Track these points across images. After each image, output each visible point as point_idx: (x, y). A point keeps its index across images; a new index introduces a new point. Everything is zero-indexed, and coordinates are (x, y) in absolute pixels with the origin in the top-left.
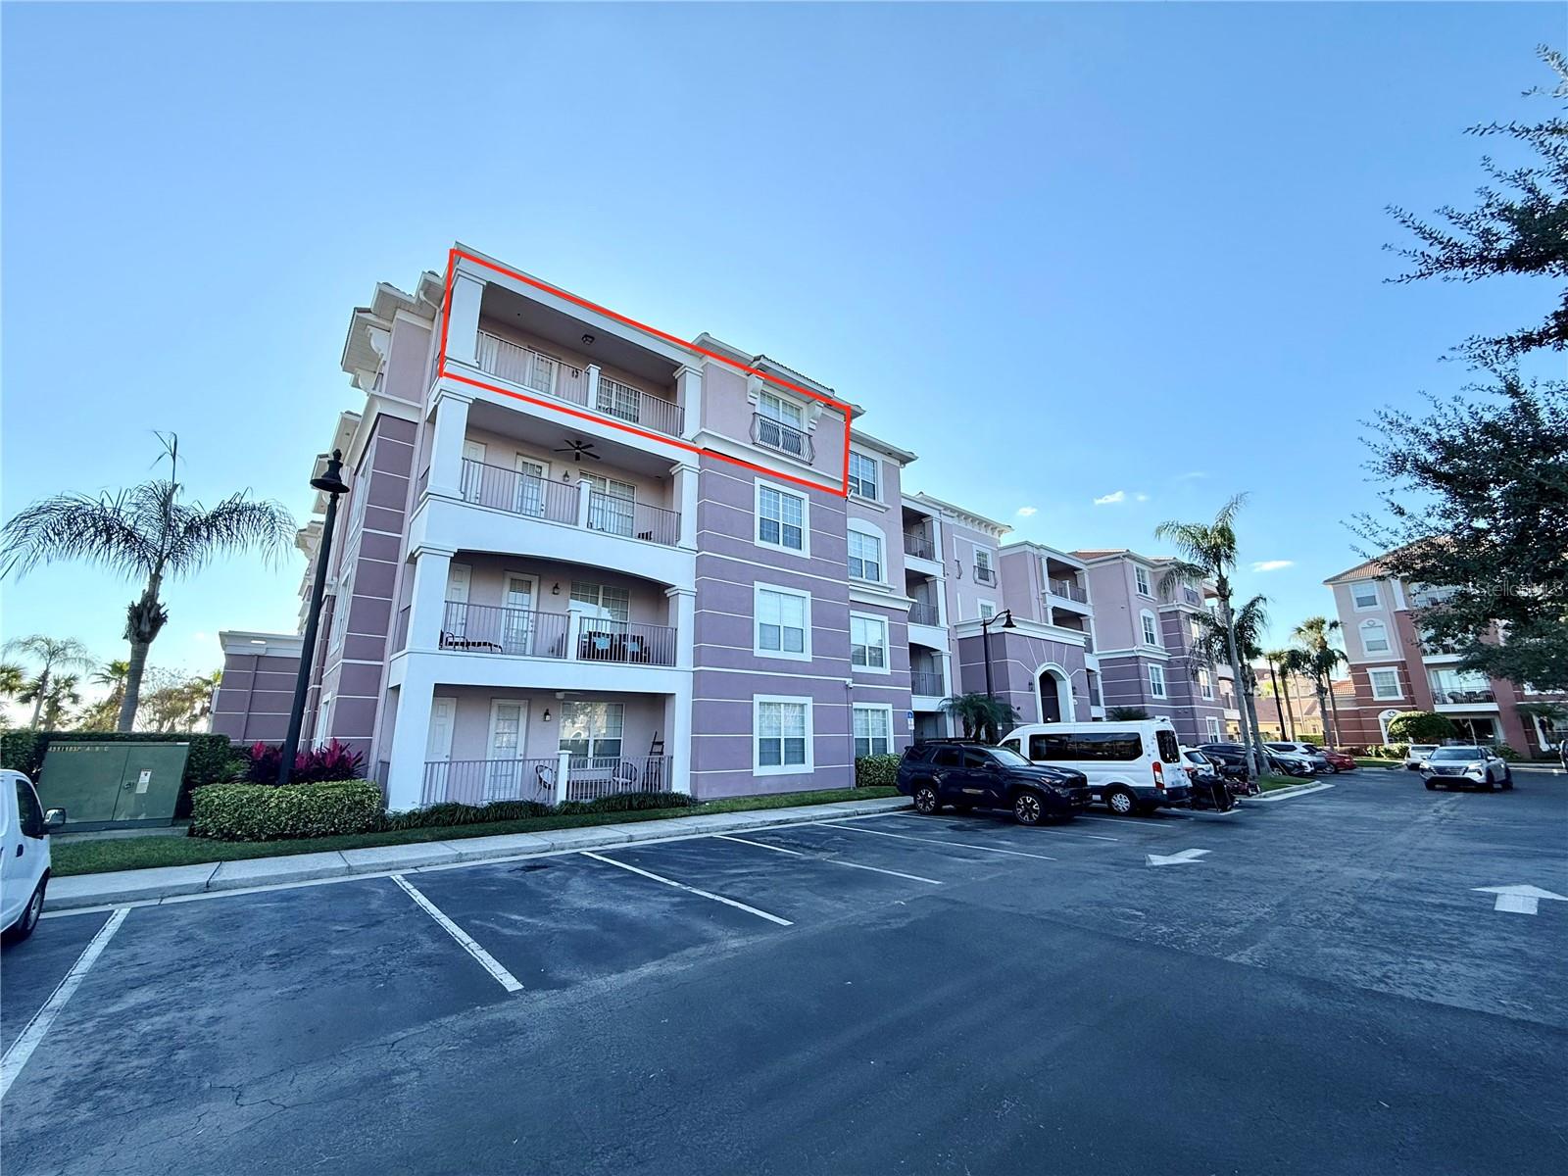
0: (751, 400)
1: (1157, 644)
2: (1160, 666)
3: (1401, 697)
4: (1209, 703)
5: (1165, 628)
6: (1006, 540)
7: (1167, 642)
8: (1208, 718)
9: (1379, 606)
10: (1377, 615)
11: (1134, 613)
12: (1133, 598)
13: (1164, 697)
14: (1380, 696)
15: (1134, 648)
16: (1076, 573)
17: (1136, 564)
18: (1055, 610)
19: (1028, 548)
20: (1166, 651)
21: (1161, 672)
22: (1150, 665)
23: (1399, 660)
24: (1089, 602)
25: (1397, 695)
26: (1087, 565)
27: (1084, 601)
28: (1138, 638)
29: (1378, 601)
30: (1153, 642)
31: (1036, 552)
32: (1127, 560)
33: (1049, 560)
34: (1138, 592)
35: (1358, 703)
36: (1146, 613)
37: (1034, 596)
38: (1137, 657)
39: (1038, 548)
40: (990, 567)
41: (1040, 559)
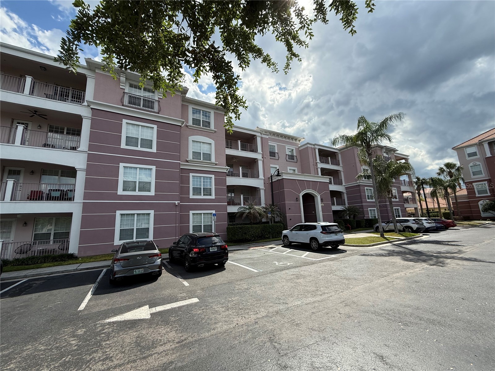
0: (121, 87)
2: (371, 188)
3: (489, 194)
6: (300, 144)
9: (478, 156)
10: (477, 160)
11: (358, 168)
12: (358, 161)
13: (372, 200)
14: (479, 194)
15: (358, 182)
16: (335, 154)
18: (322, 169)
19: (309, 145)
21: (372, 191)
22: (366, 188)
23: (488, 178)
24: (341, 165)
25: (487, 193)
27: (338, 165)
29: (478, 154)
31: (313, 147)
33: (319, 149)
35: (469, 198)
36: (365, 167)
37: (311, 164)
38: (359, 185)
39: (314, 145)
40: (295, 154)
41: (315, 149)
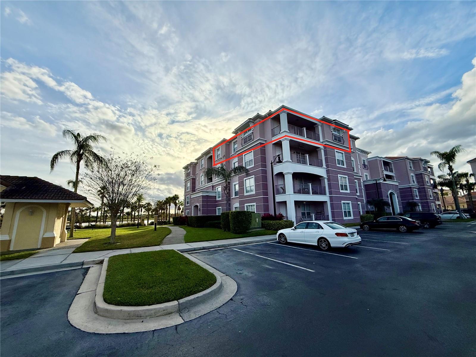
0: (332, 130)
1: (415, 183)
2: (417, 190)
4: (432, 200)
5: (417, 178)
6: (369, 156)
7: (418, 182)
8: (432, 204)
11: (409, 174)
12: (408, 170)
13: (418, 198)
15: (410, 185)
16: (389, 164)
17: (408, 161)
18: (386, 175)
19: (378, 158)
20: (418, 185)
21: (417, 191)
22: (414, 189)
24: (394, 172)
26: (392, 161)
27: (392, 172)
28: (411, 182)
30: (414, 183)
32: (406, 160)
33: (383, 161)
34: (410, 169)
36: (412, 174)
37: (380, 171)
38: (411, 187)
39: (380, 158)
40: (366, 164)
41: (381, 161)
